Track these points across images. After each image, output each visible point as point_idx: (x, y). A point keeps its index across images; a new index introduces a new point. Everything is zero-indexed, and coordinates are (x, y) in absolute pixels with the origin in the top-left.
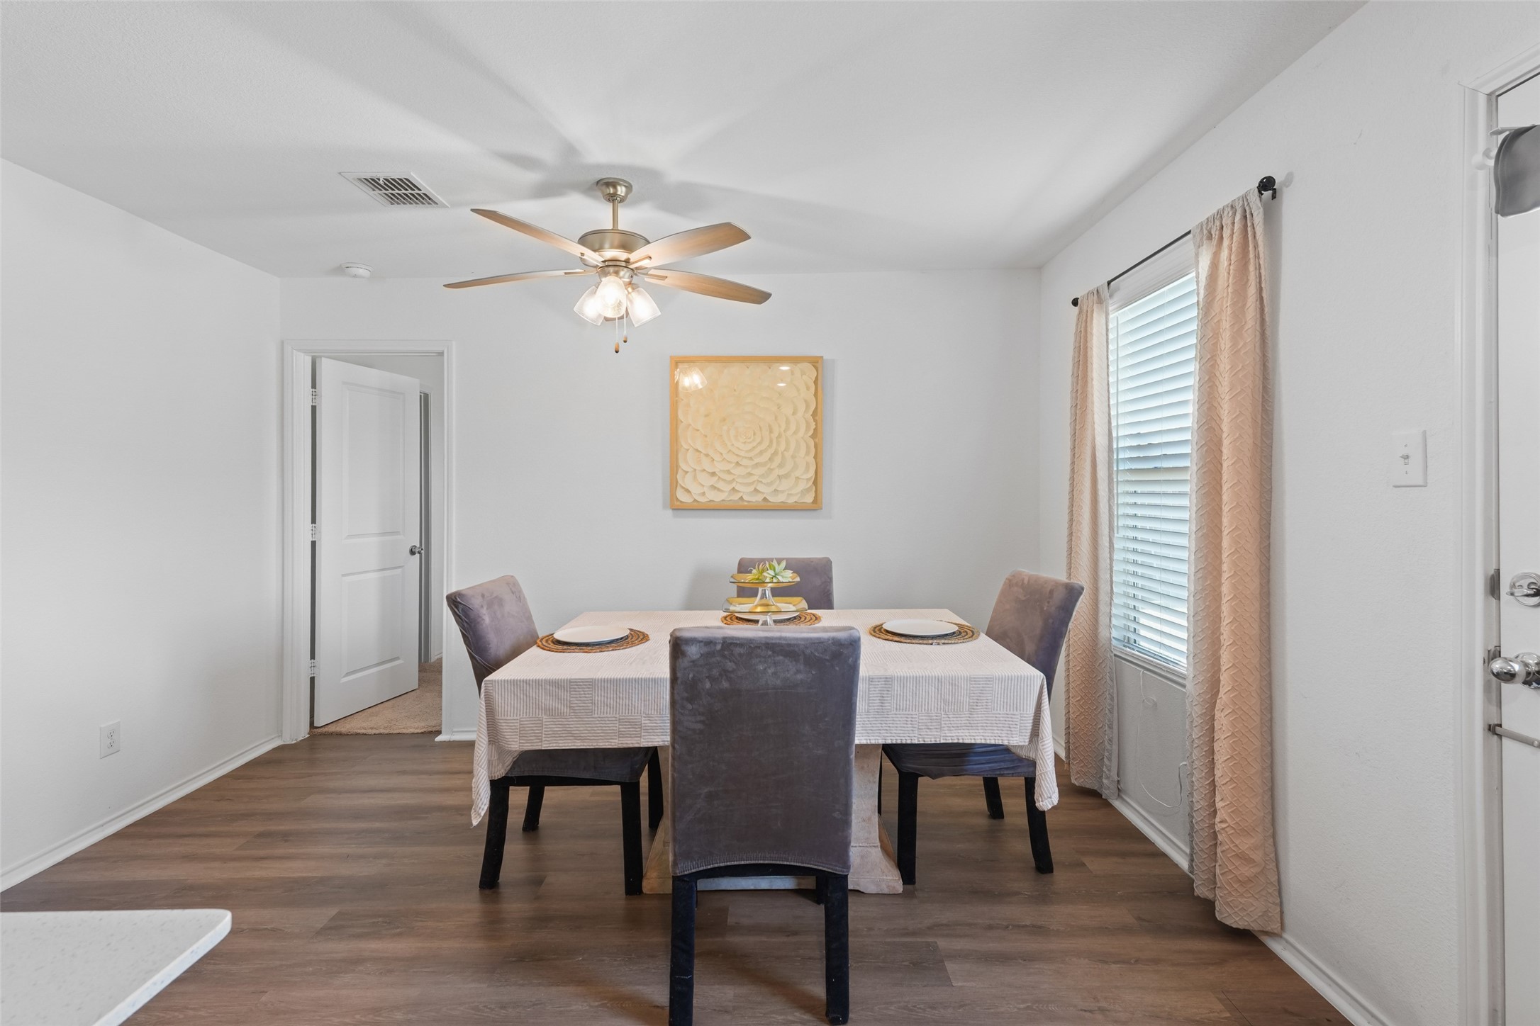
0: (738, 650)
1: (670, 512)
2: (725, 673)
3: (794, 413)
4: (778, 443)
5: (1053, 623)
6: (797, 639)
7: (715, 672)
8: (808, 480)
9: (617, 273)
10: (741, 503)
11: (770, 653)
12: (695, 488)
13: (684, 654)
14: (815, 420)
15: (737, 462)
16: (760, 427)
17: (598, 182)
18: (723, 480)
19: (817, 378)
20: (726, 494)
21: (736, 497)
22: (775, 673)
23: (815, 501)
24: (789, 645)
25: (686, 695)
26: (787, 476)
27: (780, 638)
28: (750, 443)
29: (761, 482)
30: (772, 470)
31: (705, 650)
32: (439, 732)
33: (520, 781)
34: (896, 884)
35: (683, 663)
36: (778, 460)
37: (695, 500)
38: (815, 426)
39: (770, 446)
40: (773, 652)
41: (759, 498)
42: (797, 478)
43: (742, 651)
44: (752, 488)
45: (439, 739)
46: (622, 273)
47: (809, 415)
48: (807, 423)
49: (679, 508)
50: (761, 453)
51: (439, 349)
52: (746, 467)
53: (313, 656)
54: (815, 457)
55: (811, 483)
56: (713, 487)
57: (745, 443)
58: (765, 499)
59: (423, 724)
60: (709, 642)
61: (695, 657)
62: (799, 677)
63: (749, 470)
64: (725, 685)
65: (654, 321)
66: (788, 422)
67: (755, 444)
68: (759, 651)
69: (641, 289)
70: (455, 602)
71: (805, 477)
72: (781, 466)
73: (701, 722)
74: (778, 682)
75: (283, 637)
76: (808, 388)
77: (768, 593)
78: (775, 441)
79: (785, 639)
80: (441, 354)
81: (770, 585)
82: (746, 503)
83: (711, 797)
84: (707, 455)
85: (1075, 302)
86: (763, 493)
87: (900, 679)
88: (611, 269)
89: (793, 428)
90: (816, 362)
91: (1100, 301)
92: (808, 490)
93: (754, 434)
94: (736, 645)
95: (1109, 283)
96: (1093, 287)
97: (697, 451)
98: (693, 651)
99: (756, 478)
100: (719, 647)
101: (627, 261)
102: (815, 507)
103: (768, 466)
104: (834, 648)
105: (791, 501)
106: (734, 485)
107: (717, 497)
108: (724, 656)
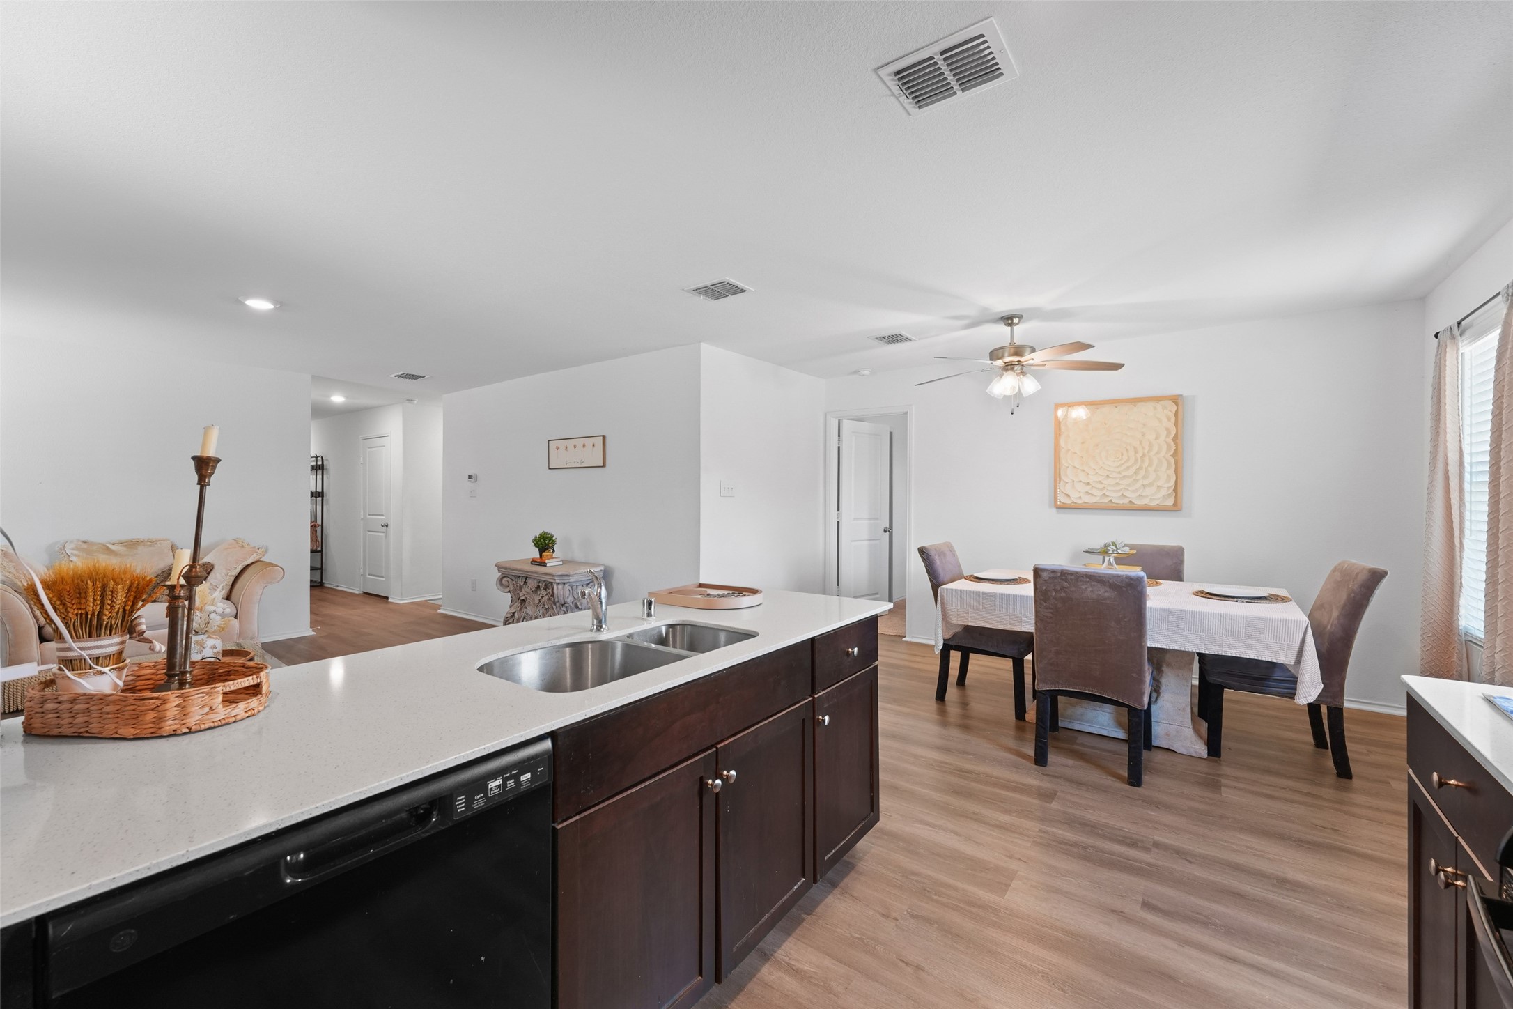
0: (1070, 577)
1: (1055, 510)
2: (1063, 588)
3: (1157, 438)
4: (1143, 461)
5: (1354, 597)
6: (1104, 574)
7: (1058, 587)
8: (1170, 487)
9: (1012, 369)
10: (1110, 505)
11: (1088, 580)
12: (1076, 493)
13: (1040, 576)
14: (1175, 443)
15: (1107, 475)
16: (1127, 450)
17: (1002, 318)
18: (1096, 488)
19: (1177, 411)
20: (1098, 498)
21: (1106, 500)
22: (1092, 591)
23: (1175, 504)
24: (1099, 577)
25: (1042, 598)
26: (1150, 485)
27: (1094, 573)
28: (1119, 461)
29: (1128, 489)
30: (1138, 480)
31: (1051, 575)
32: (905, 637)
33: (957, 648)
34: (1201, 752)
35: (1040, 581)
36: (1142, 473)
37: (1073, 502)
38: (1175, 448)
39: (1135, 463)
40: (1091, 579)
41: (1126, 501)
42: (1159, 487)
43: (1072, 577)
44: (1120, 494)
45: (904, 639)
46: (1015, 368)
47: (1170, 440)
48: (1168, 445)
49: (1062, 508)
50: (1128, 468)
51: (905, 411)
52: (1115, 478)
53: (838, 585)
54: (1176, 471)
55: (1171, 490)
56: (1088, 493)
57: (1114, 461)
58: (1131, 502)
59: (894, 631)
60: (1053, 572)
61: (1046, 579)
62: (1107, 594)
63: (1117, 481)
64: (1063, 594)
65: (1038, 392)
66: (1150, 445)
67: (1122, 462)
68: (1082, 578)
69: (1028, 375)
70: (923, 552)
71: (1167, 485)
72: (1145, 477)
73: (1051, 613)
74: (1094, 596)
75: (825, 573)
76: (1169, 419)
77: (1112, 560)
78: (1139, 459)
79: (1097, 573)
80: (906, 413)
81: (1114, 555)
82: (1114, 505)
83: (1057, 653)
84: (1083, 471)
85: (1436, 336)
86: (1129, 498)
87: (1192, 612)
88: (1009, 367)
89: (1155, 449)
90: (1176, 399)
91: (1453, 338)
92: (1169, 496)
93: (1122, 455)
94: (1068, 574)
95: (1459, 323)
96: (1448, 325)
97: (1075, 467)
98: (1045, 575)
99: (1123, 486)
100: (1059, 574)
101: (1019, 361)
102: (1176, 508)
103: (1134, 478)
104: (1127, 580)
105: (1154, 503)
106: (1104, 491)
107: (1091, 500)
108: (1063, 580)
